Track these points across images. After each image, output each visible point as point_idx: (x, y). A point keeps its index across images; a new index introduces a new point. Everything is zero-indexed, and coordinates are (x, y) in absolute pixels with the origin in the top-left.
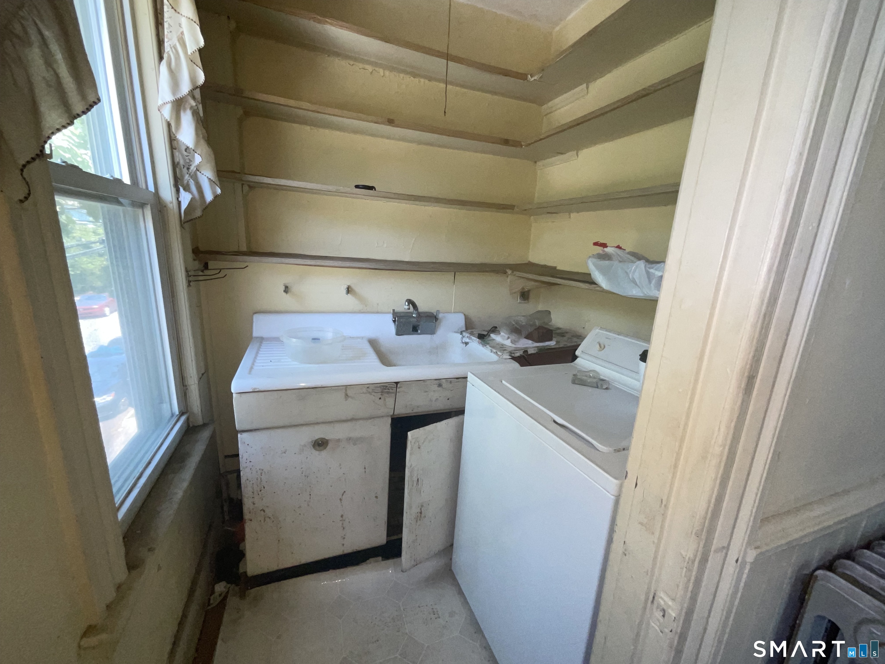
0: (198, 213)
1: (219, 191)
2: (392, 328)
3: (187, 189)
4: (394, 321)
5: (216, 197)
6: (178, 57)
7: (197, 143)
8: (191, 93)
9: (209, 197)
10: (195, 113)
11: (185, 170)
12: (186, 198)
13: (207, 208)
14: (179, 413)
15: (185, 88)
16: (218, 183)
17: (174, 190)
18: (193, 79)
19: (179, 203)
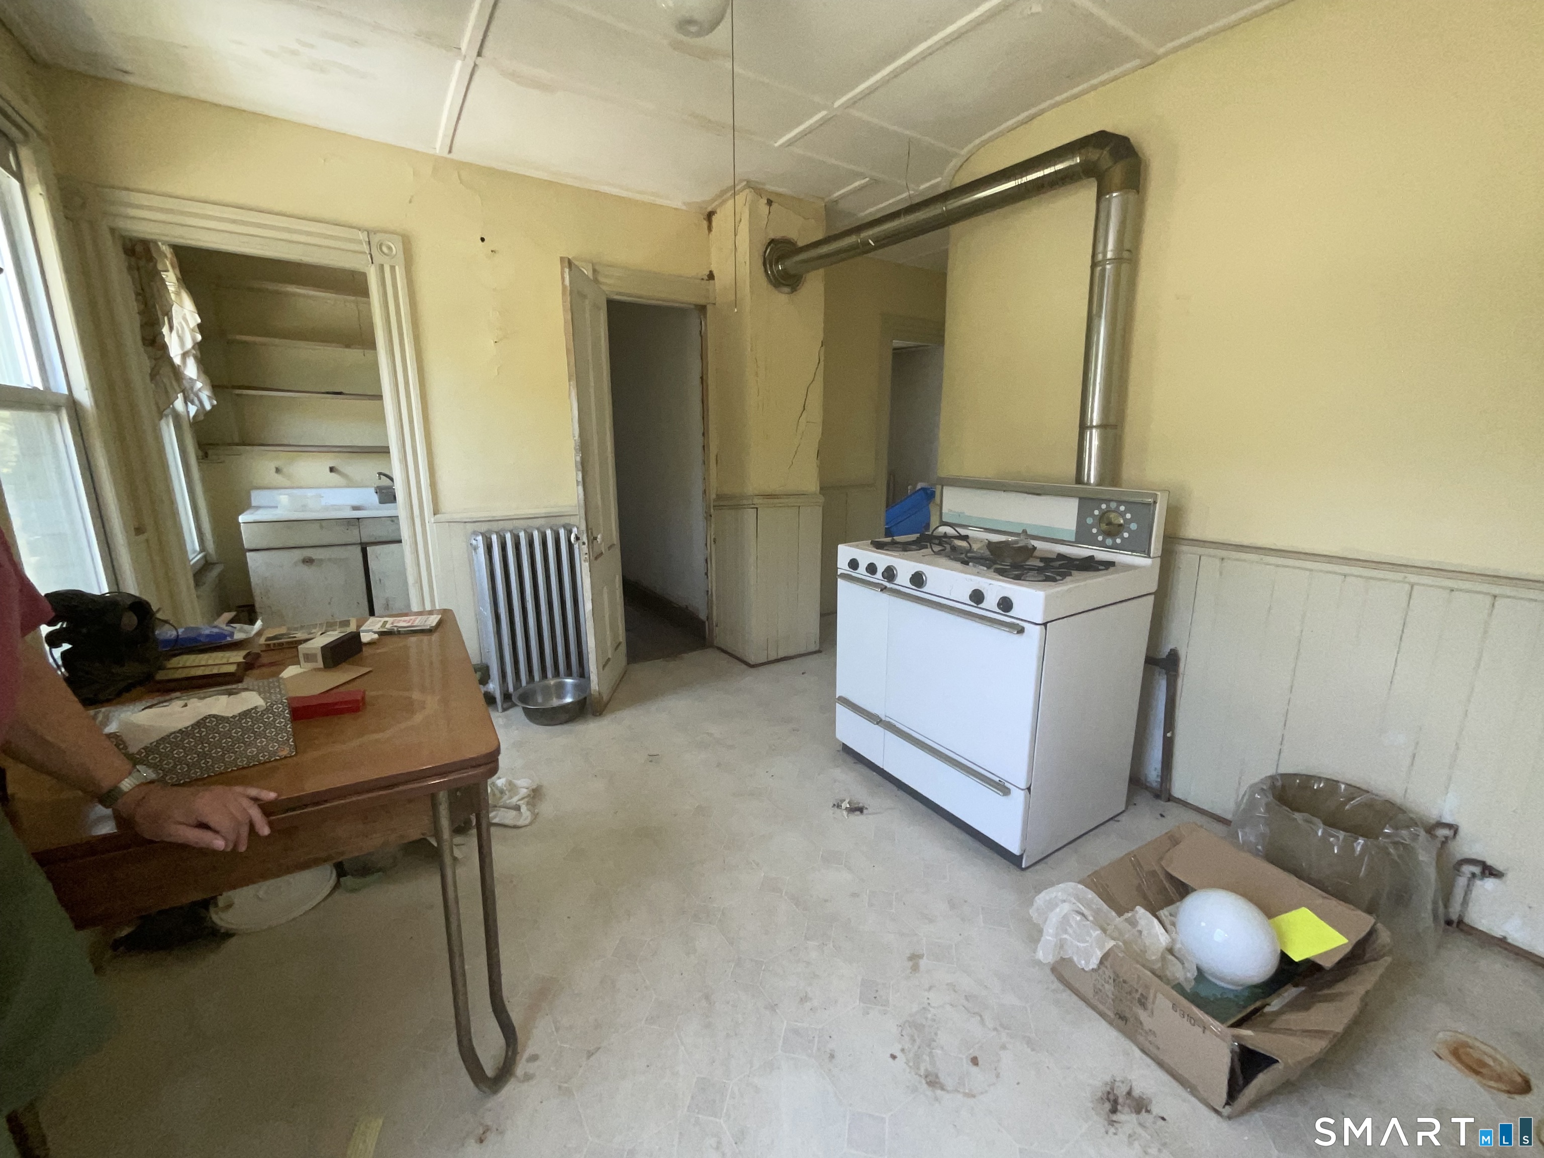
0: (202, 418)
1: (215, 402)
2: (375, 498)
3: (193, 403)
4: (377, 492)
5: (213, 406)
6: (183, 328)
7: (199, 376)
8: (193, 347)
9: (208, 407)
10: (195, 357)
11: (190, 392)
12: (193, 410)
13: (208, 414)
14: (200, 550)
15: (189, 345)
16: (214, 398)
17: (184, 404)
18: (194, 339)
19: (188, 412)
